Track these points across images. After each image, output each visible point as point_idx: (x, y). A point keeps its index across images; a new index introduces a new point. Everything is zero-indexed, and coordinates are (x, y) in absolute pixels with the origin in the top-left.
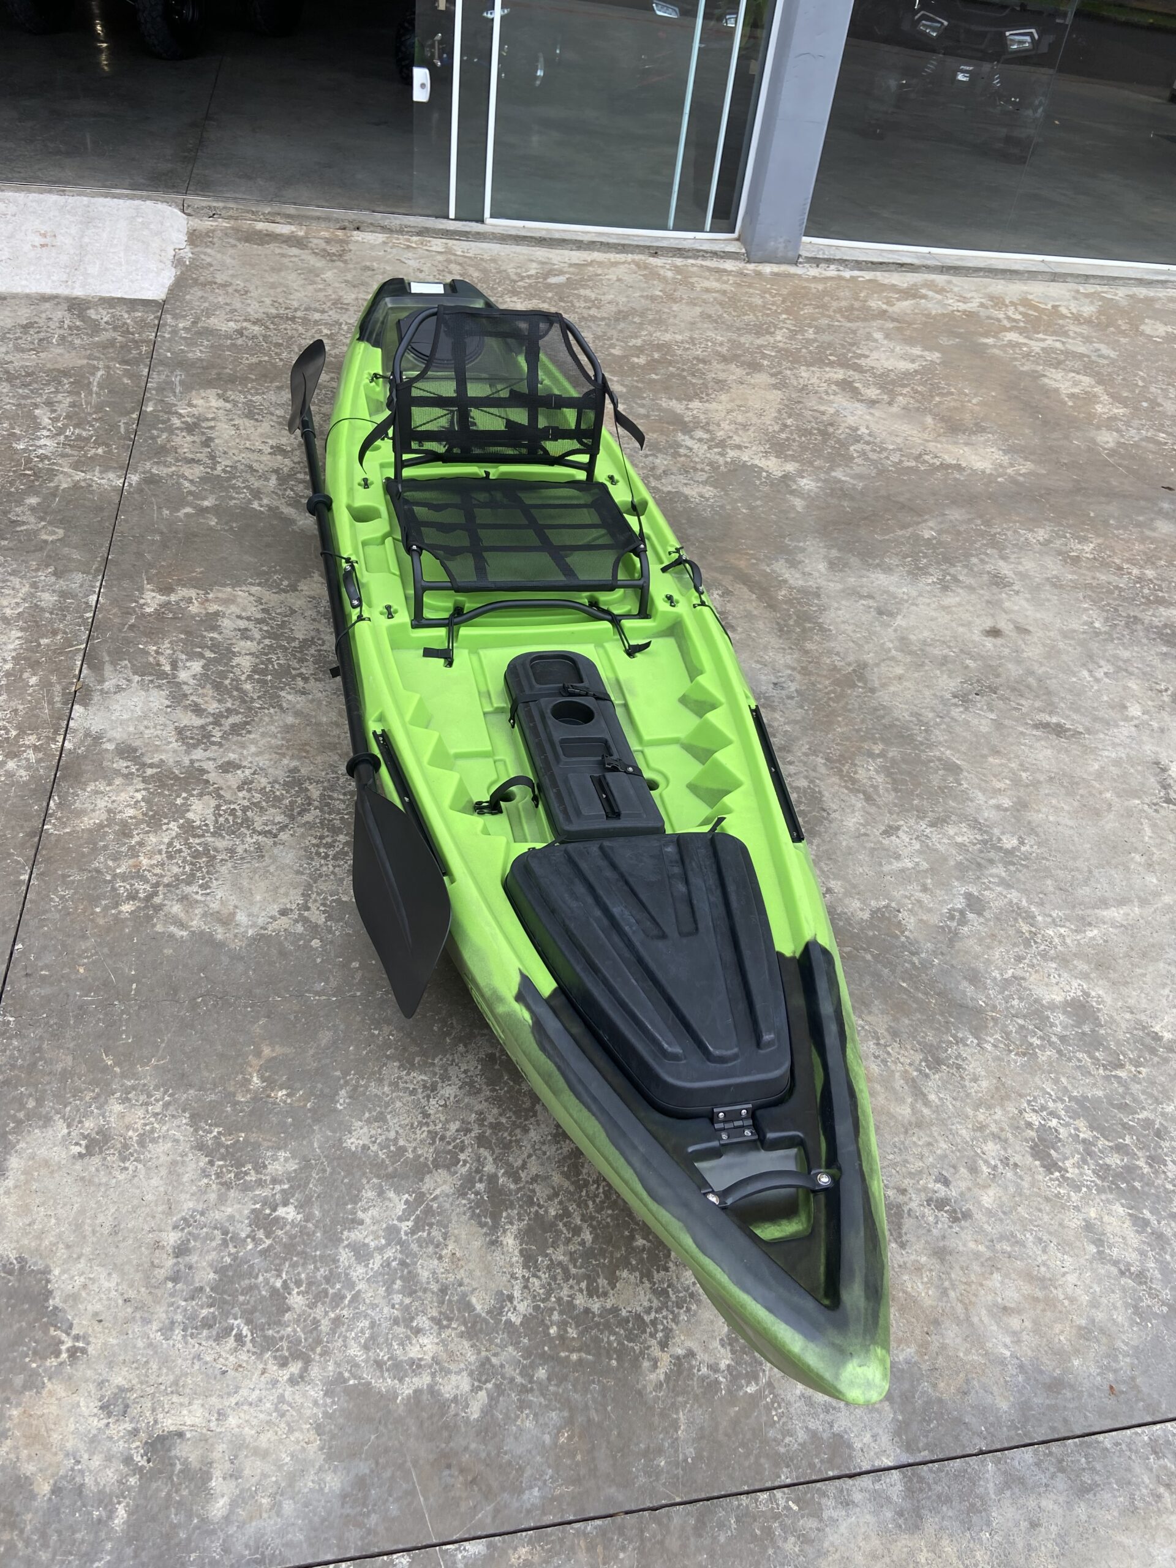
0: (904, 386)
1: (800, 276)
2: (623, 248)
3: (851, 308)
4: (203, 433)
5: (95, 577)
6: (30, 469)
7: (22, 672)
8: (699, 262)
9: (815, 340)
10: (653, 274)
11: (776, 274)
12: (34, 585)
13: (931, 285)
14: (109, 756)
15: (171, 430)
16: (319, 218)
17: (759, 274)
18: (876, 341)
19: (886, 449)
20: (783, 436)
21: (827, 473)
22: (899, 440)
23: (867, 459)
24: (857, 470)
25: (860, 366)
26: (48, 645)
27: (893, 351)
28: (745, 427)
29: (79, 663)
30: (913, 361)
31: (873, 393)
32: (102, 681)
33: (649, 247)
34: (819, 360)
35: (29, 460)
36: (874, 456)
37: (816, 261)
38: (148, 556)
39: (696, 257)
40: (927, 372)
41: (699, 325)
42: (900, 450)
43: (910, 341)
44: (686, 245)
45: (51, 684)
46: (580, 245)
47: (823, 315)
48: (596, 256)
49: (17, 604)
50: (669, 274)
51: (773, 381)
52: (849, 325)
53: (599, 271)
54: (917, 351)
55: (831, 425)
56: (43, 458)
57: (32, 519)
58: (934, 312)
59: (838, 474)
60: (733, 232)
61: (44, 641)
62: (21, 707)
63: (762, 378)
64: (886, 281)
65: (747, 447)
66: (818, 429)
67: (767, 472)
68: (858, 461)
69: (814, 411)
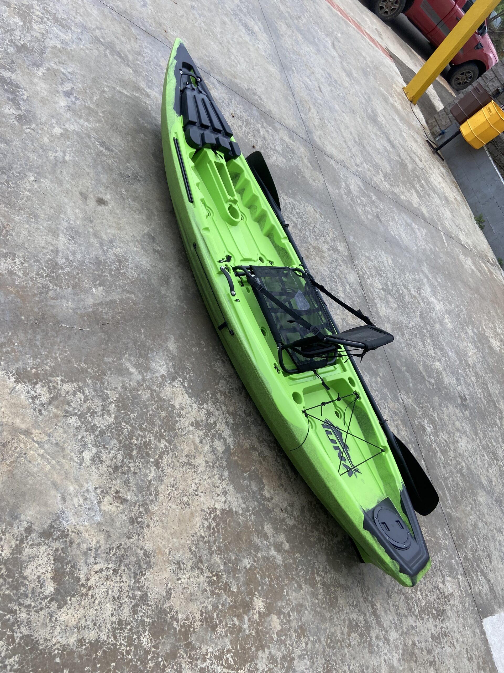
65: (192, 424)
66: (131, 457)
67: (184, 386)
68: (113, 396)
69: (124, 501)
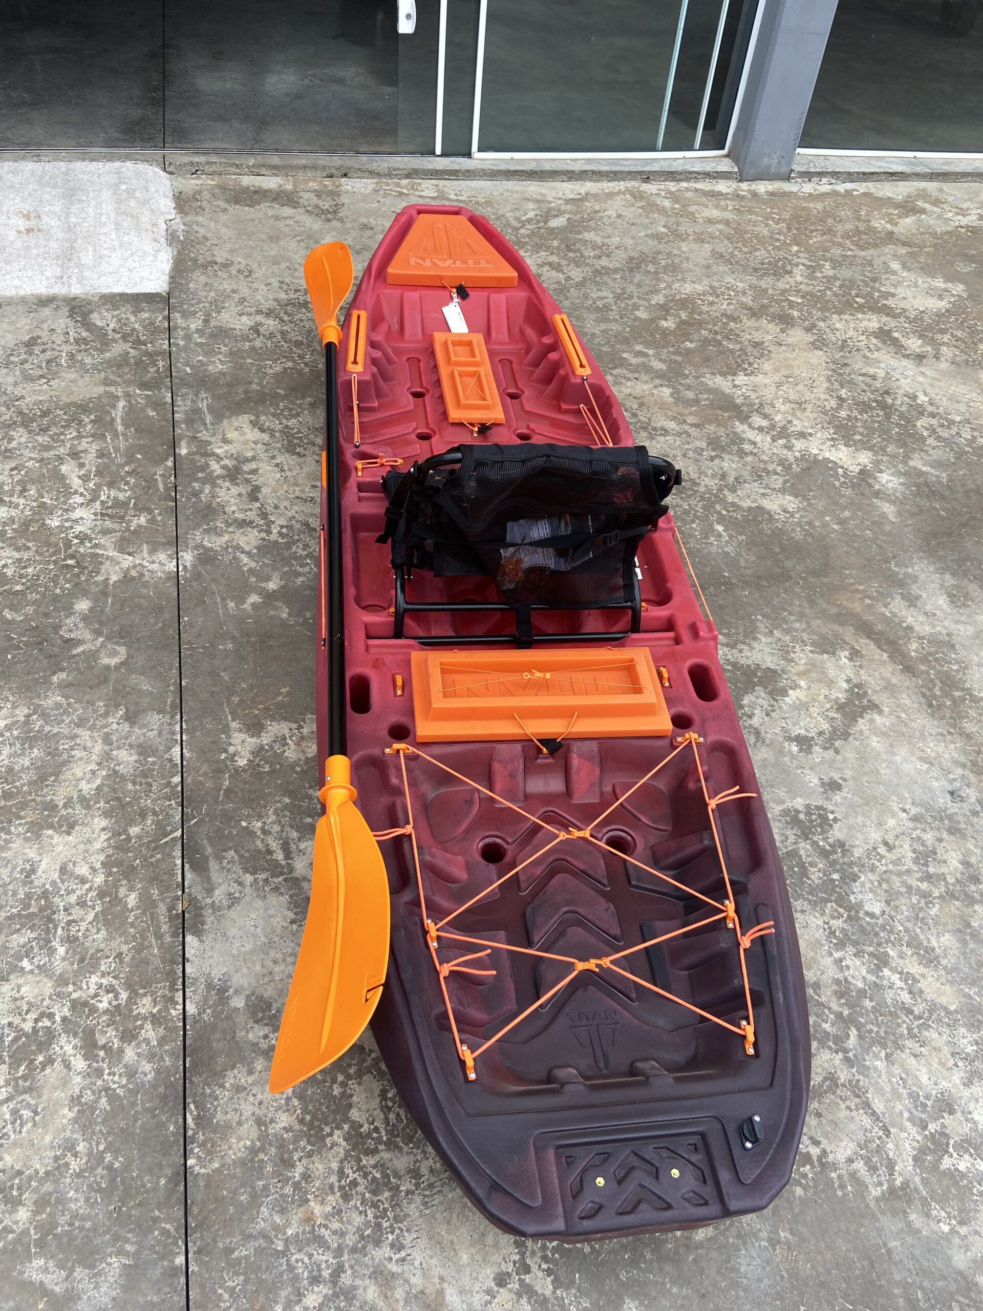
0: (943, 332)
1: (795, 194)
2: (614, 176)
3: (858, 232)
4: (248, 481)
5: (172, 717)
6: (72, 557)
7: (116, 886)
8: (693, 185)
9: (835, 278)
10: (651, 206)
11: (772, 194)
12: (107, 740)
13: (924, 195)
14: (240, 1019)
15: (211, 480)
16: (305, 167)
17: (755, 195)
18: (894, 273)
19: (953, 422)
20: (843, 414)
21: (905, 462)
22: (963, 409)
23: (938, 438)
24: (936, 454)
25: (890, 308)
26: (139, 837)
27: (916, 286)
28: (800, 405)
29: (179, 862)
30: (940, 297)
31: (914, 344)
32: (210, 891)
33: (641, 173)
34: (847, 306)
35: (68, 544)
36: (944, 433)
37: (808, 176)
38: (225, 676)
39: (687, 180)
40: (957, 309)
41: (715, 268)
42: (968, 421)
43: (928, 270)
44: (677, 167)
45: (153, 904)
46: (571, 176)
47: (834, 243)
48: (589, 186)
49: (93, 772)
50: (667, 204)
51: (810, 338)
52: (862, 253)
53: (597, 208)
54: (939, 283)
55: (887, 393)
56: (83, 538)
57: (88, 636)
58: (939, 230)
59: (916, 462)
60: (723, 148)
61: (134, 831)
62: (125, 948)
63: (797, 335)
64: (880, 194)
65: (811, 435)
66: (876, 401)
67: (842, 467)
68: (931, 441)
69: (864, 375)
